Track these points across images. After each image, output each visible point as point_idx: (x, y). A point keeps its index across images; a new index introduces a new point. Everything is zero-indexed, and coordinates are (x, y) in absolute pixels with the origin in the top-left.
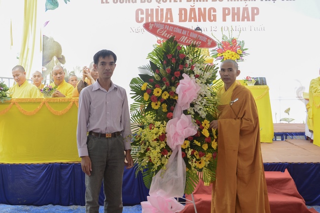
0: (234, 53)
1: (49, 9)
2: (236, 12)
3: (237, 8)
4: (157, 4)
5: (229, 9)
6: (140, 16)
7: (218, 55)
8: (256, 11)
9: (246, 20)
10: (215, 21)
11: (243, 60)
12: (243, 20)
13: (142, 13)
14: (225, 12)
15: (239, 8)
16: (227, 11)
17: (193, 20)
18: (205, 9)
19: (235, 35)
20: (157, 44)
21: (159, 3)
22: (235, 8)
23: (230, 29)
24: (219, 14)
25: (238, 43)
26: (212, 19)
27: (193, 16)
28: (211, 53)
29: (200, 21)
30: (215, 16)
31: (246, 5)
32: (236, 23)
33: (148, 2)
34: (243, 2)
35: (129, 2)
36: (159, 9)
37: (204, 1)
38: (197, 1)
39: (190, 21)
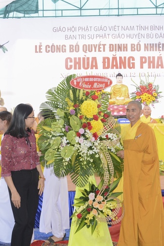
0: (150, 95)
2: (151, 60)
4: (84, 53)
5: (145, 58)
6: (69, 64)
7: (137, 98)
9: (160, 67)
10: (134, 68)
11: (158, 102)
12: (158, 67)
13: (71, 61)
14: (143, 60)
15: (154, 57)
16: (144, 59)
17: (115, 67)
18: (125, 58)
19: (151, 80)
22: (150, 57)
23: (147, 75)
24: (137, 62)
25: (153, 87)
26: (131, 66)
27: (115, 64)
28: (130, 95)
29: (121, 68)
30: (133, 64)
31: (160, 55)
32: (152, 70)
33: (76, 51)
34: (158, 52)
35: (60, 52)
36: (86, 57)
37: (124, 51)
38: (118, 51)
39: (112, 68)
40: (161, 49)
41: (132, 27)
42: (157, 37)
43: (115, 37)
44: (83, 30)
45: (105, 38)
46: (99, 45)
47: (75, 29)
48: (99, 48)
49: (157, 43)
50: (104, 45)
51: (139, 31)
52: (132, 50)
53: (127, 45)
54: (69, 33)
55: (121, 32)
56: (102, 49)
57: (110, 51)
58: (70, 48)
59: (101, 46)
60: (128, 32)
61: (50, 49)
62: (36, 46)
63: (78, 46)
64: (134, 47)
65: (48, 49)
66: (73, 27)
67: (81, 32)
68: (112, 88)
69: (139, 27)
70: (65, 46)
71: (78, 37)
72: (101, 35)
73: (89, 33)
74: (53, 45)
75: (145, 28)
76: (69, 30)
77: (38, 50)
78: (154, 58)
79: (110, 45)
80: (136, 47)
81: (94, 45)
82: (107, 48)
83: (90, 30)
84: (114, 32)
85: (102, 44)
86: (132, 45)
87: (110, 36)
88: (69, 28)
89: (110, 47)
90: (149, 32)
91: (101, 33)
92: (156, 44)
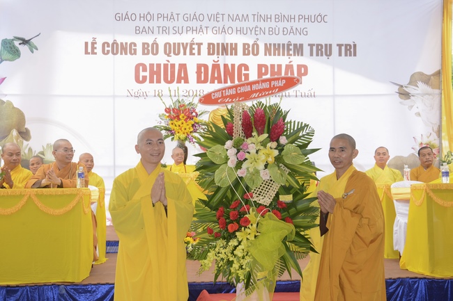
1: (6, 60)
2: (276, 70)
3: (278, 65)
4: (166, 57)
5: (266, 66)
6: (142, 74)
8: (303, 70)
13: (145, 70)
14: (262, 71)
15: (281, 65)
16: (263, 69)
17: (216, 81)
18: (233, 66)
20: (165, 113)
21: (169, 55)
22: (274, 65)
24: (253, 74)
26: (243, 79)
27: (216, 76)
29: (226, 82)
30: (247, 76)
31: (290, 62)
33: (153, 54)
34: (286, 57)
35: (126, 54)
36: (169, 64)
37: (231, 54)
38: (222, 54)
39: (212, 82)
40: (291, 52)
41: (245, 16)
42: (285, 33)
43: (217, 31)
44: (165, 19)
45: (201, 33)
46: (192, 44)
47: (152, 17)
48: (192, 49)
49: (286, 43)
50: (199, 45)
51: (256, 23)
52: (244, 54)
53: (236, 44)
54: (142, 24)
55: (228, 24)
56: (195, 51)
57: (209, 54)
58: (144, 48)
59: (194, 46)
60: (237, 24)
61: (110, 49)
62: (86, 44)
63: (157, 45)
64: (248, 49)
65: (106, 49)
66: (149, 13)
67: (161, 23)
68: (212, 115)
69: (256, 17)
70: (135, 45)
71: (156, 30)
72: (195, 29)
73: (175, 23)
74: (115, 43)
75: (266, 18)
76: (142, 19)
77: (90, 50)
78: (279, 66)
79: (209, 44)
80: (251, 49)
81: (183, 44)
82: (204, 49)
83: (176, 19)
84: (215, 24)
85: (195, 42)
86: (244, 45)
87: (210, 31)
88: (142, 15)
89: (209, 49)
90: (273, 24)
91: (195, 24)
92: (284, 45)
